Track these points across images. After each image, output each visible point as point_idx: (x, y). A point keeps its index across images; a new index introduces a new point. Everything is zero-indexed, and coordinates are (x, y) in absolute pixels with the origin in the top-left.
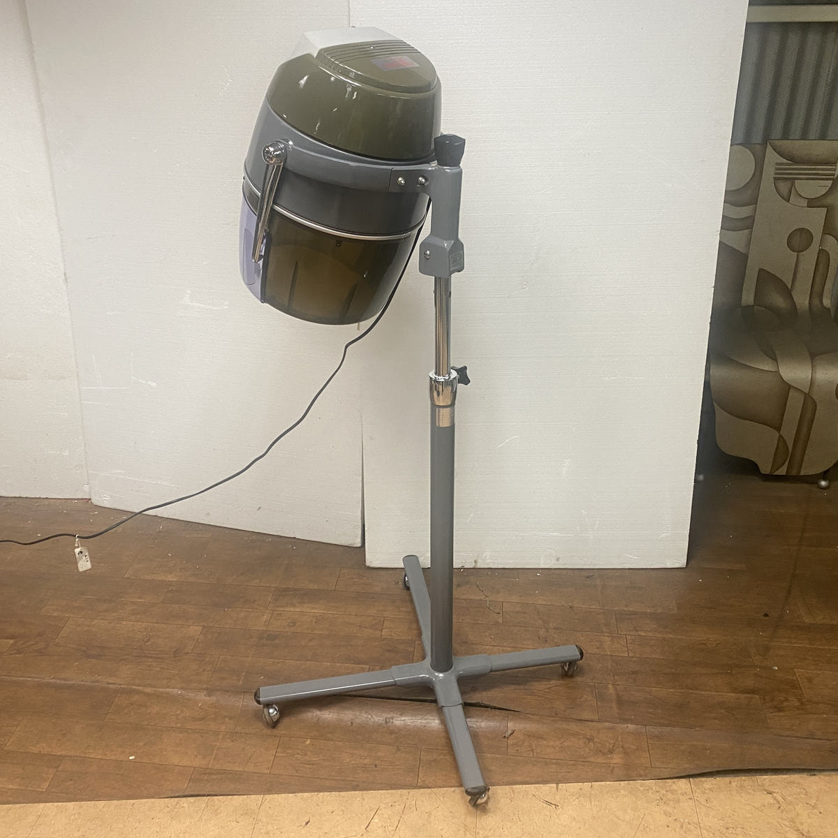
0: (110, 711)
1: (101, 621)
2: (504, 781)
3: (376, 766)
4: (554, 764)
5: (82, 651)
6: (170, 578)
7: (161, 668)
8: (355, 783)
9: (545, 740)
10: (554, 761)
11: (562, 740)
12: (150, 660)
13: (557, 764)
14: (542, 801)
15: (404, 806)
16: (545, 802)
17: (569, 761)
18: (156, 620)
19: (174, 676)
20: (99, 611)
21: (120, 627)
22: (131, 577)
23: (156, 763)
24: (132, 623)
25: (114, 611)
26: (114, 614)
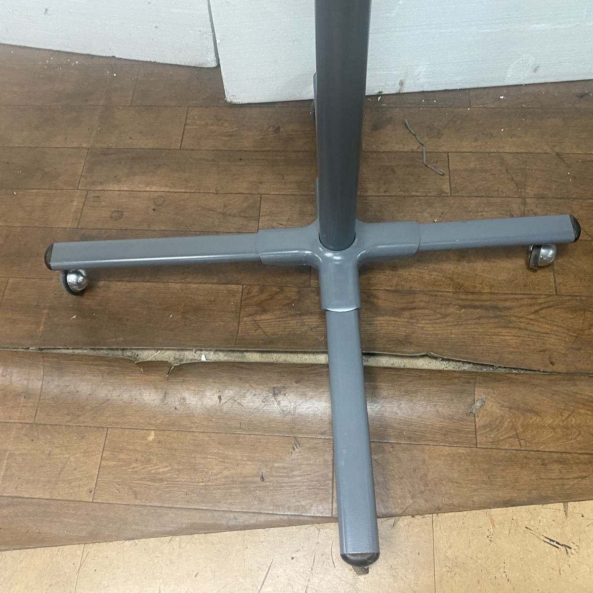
2: (475, 499)
3: (263, 478)
4: (555, 461)
8: (231, 516)
9: (537, 414)
10: (555, 456)
11: (566, 414)
14: (542, 538)
15: (313, 558)
16: (548, 541)
17: (581, 454)
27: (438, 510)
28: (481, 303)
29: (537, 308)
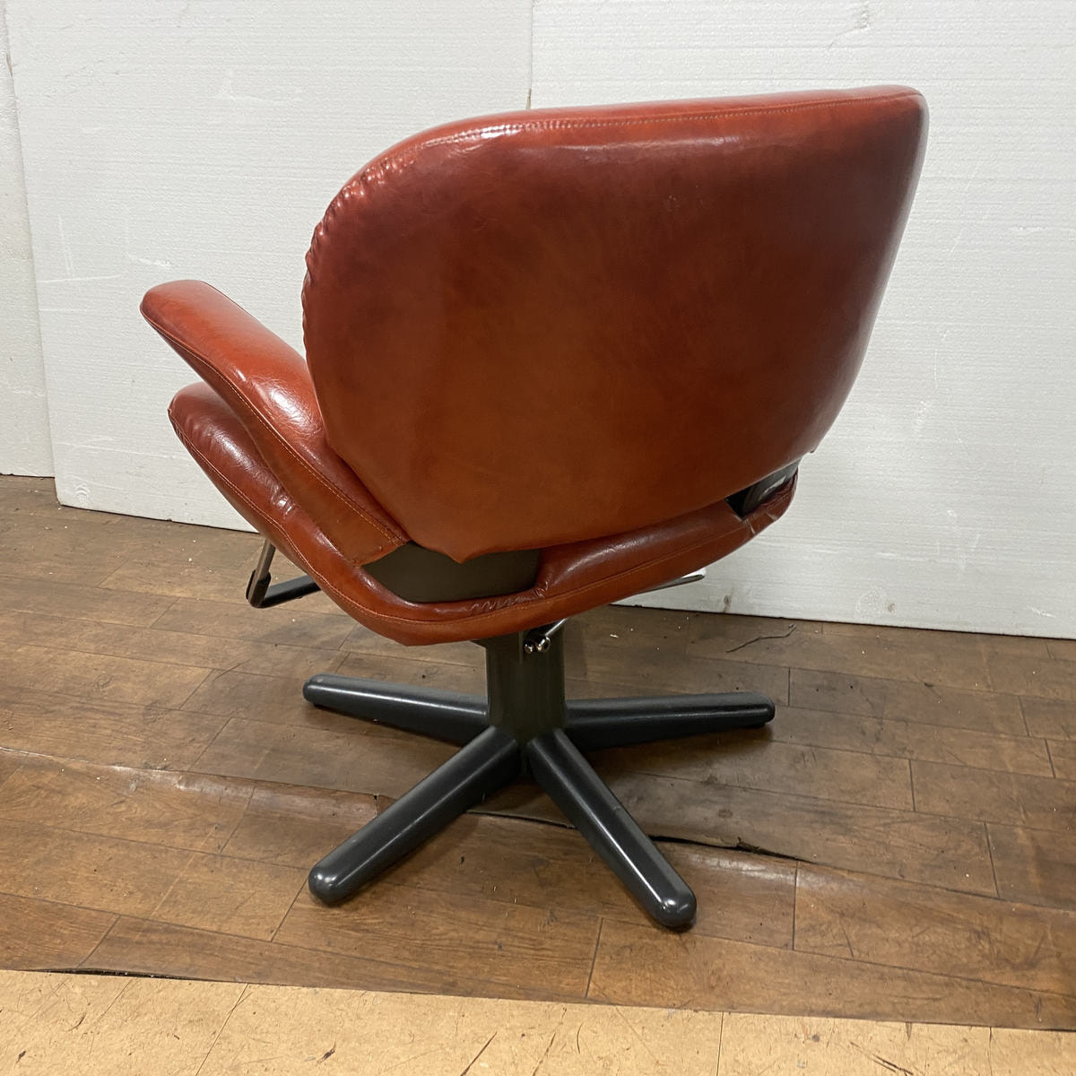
1: (34, 649)
2: (785, 1003)
3: (500, 947)
4: (899, 977)
6: (178, 592)
7: (113, 730)
8: (451, 980)
9: (879, 926)
10: (900, 972)
11: (918, 930)
12: (98, 716)
13: (904, 978)
14: (873, 1057)
15: (551, 1038)
16: (882, 1062)
17: (934, 974)
18: (132, 653)
19: (135, 745)
20: (36, 634)
21: (64, 660)
22: (110, 586)
23: (47, 899)
24: (88, 655)
25: (62, 635)
26: (61, 640)
27: (732, 1008)
28: (815, 808)
29: (889, 821)
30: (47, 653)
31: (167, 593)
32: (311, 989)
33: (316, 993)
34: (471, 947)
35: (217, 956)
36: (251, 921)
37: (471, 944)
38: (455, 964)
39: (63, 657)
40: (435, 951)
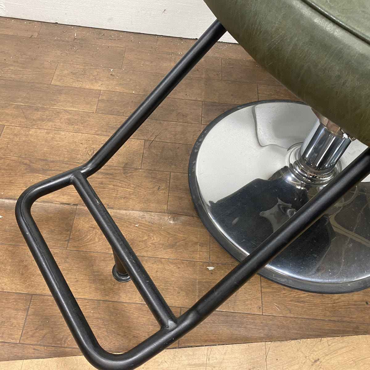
0: (71, 237)
1: (39, 131)
5: (26, 164)
6: (97, 86)
8: (355, 325)
18: (96, 131)
19: (130, 195)
20: (34, 120)
21: (60, 138)
22: (58, 83)
23: (137, 302)
24: (72, 134)
25: (50, 120)
26: (51, 123)
30: (48, 133)
31: (92, 87)
32: (296, 341)
33: (300, 343)
34: (355, 305)
35: (241, 327)
36: (247, 303)
37: (353, 303)
38: (353, 316)
39: (59, 136)
40: (340, 310)
